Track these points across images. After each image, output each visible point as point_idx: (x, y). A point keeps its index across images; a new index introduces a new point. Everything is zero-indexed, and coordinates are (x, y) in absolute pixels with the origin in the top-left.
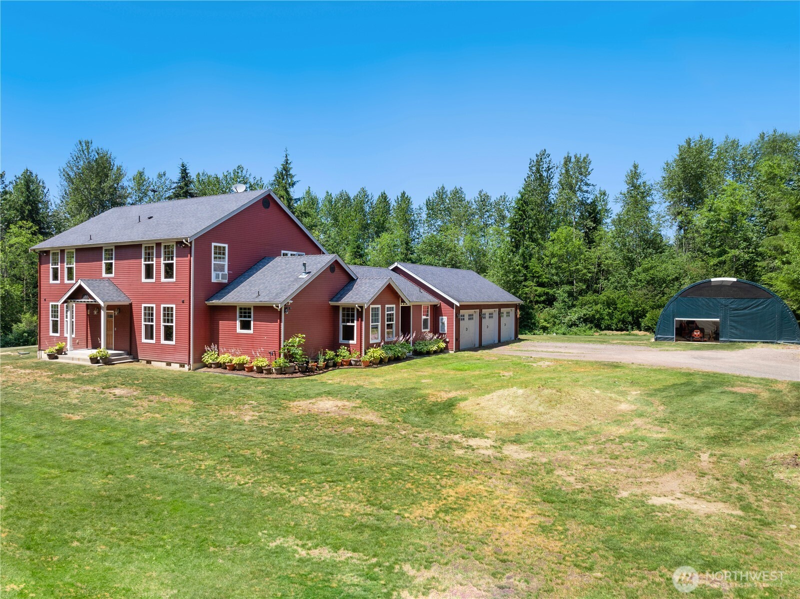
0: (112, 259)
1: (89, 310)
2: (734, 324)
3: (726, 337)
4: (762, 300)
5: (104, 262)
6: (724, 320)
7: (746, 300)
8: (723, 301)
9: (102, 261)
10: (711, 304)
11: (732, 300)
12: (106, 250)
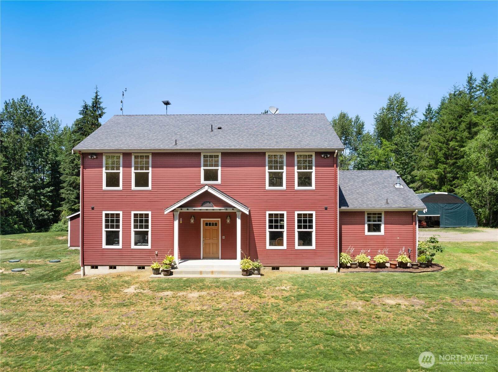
0: (217, 166)
1: (181, 219)
2: (447, 218)
3: (443, 225)
4: (459, 204)
5: (202, 168)
6: (442, 215)
7: (452, 204)
8: (441, 205)
9: (200, 167)
10: (435, 207)
11: (446, 204)
12: (205, 157)
